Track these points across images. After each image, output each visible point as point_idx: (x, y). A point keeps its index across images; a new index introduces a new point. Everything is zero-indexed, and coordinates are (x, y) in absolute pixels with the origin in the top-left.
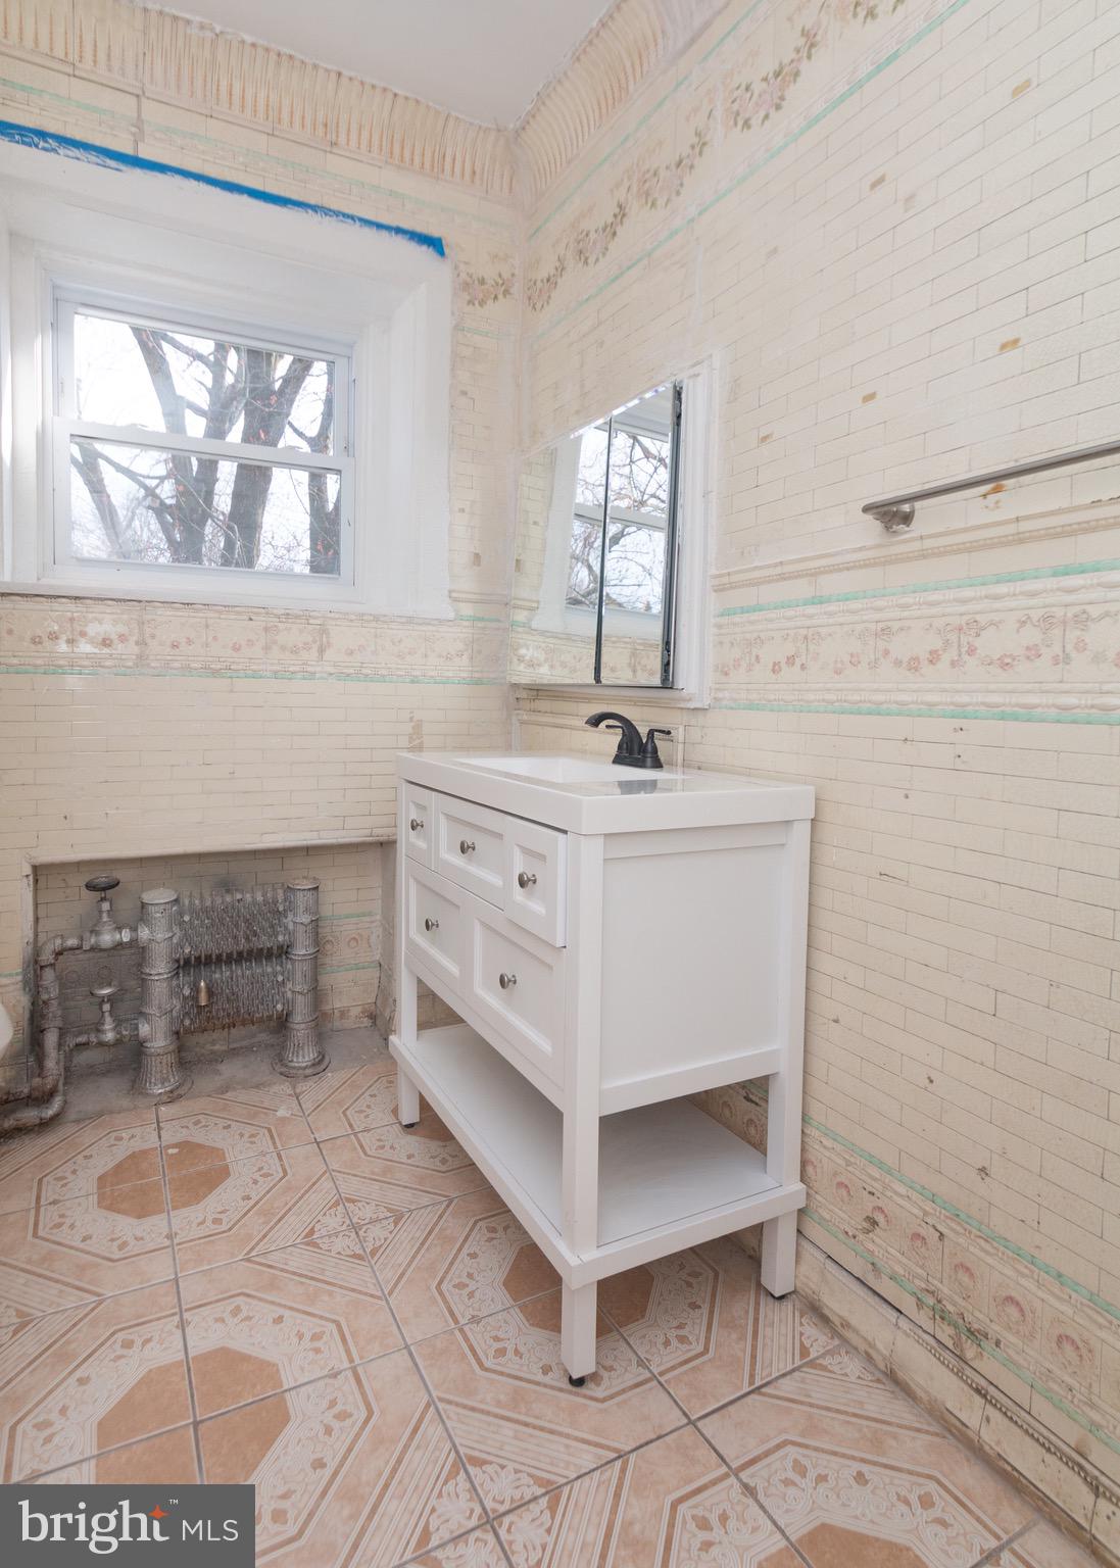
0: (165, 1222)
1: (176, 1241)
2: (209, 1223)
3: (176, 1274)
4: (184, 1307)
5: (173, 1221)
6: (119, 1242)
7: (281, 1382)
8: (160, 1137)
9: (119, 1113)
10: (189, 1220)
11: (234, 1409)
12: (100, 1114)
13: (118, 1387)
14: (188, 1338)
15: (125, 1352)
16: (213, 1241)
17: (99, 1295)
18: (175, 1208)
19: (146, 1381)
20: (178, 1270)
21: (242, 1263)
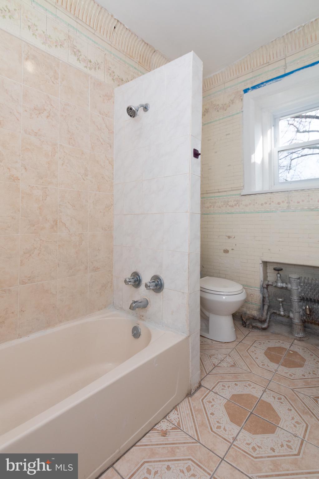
0: (277, 367)
1: (277, 372)
2: (288, 374)
3: (271, 379)
4: (268, 388)
5: (279, 367)
6: (263, 364)
7: (279, 424)
8: (290, 347)
9: (283, 336)
10: (283, 370)
11: (262, 418)
12: (278, 334)
13: (242, 391)
14: (263, 395)
15: (248, 386)
16: (286, 379)
17: (251, 371)
18: (281, 365)
19: (248, 395)
20: (272, 379)
21: (290, 389)
